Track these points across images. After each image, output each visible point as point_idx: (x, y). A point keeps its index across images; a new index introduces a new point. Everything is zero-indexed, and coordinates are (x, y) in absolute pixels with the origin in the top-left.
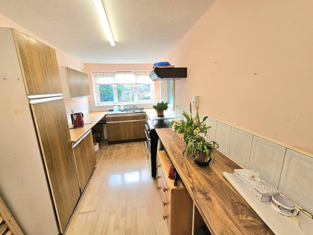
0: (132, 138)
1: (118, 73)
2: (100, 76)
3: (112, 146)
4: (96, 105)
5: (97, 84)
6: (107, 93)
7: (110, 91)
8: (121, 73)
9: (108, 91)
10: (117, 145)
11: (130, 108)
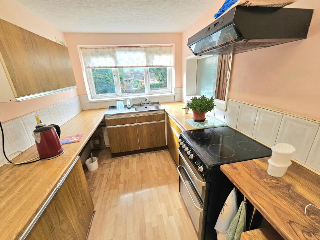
0: (146, 147)
1: (119, 49)
2: (93, 55)
3: (117, 160)
4: (90, 99)
5: (89, 68)
6: (105, 80)
7: (108, 78)
8: (123, 48)
9: (106, 77)
10: (125, 158)
11: (140, 103)
